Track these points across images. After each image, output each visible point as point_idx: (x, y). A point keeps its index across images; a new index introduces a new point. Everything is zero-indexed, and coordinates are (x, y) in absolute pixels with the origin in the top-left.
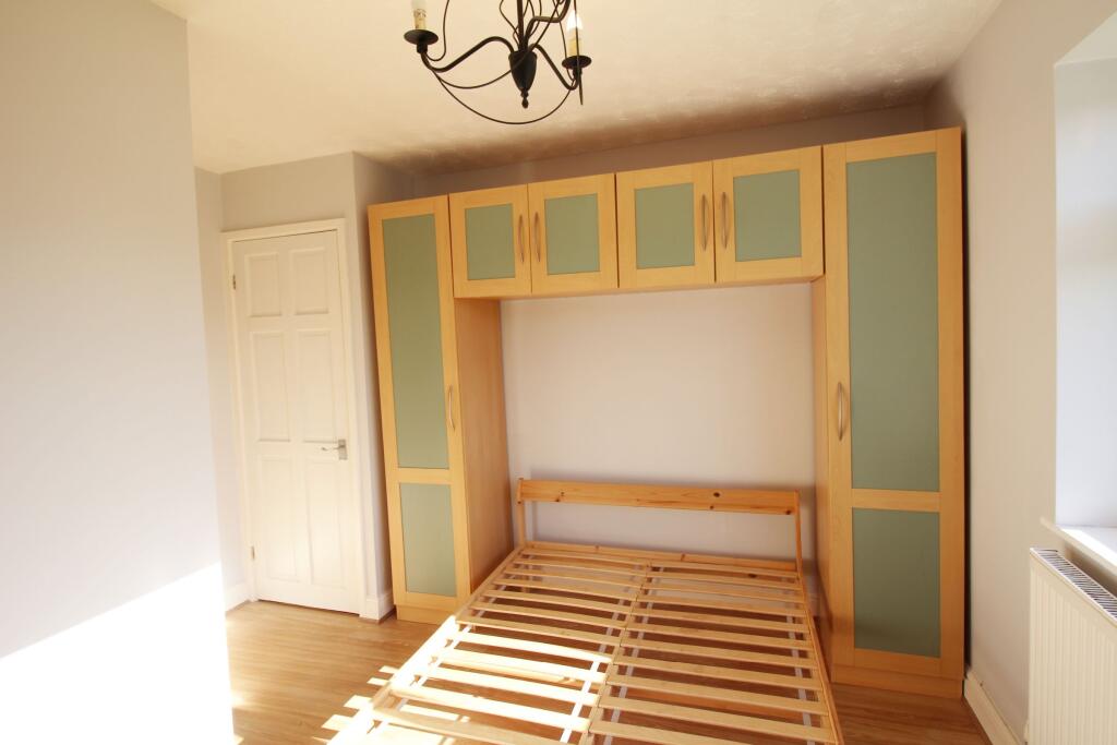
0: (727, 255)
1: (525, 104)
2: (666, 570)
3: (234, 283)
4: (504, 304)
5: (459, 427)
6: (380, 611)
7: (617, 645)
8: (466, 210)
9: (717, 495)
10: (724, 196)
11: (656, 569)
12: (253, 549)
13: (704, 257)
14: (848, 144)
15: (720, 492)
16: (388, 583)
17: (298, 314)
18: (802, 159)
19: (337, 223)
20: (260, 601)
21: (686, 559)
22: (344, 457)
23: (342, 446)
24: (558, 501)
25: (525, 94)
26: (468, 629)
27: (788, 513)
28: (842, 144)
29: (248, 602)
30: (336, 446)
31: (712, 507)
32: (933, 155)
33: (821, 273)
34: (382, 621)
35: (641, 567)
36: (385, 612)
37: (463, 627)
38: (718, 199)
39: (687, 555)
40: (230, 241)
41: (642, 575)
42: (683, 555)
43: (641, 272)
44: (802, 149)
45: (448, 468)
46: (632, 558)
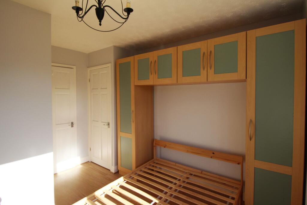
0: (211, 72)
1: (100, 25)
2: (195, 175)
3: (89, 81)
4: (155, 87)
5: (134, 122)
6: (115, 171)
7: (164, 197)
8: (138, 60)
9: (213, 153)
10: (211, 52)
11: (191, 174)
12: (90, 148)
13: (204, 73)
14: (257, 30)
15: (214, 153)
16: (117, 163)
17: (101, 89)
18: (239, 37)
19: (109, 65)
20: (92, 162)
21: (202, 173)
22: (109, 127)
23: (109, 124)
24: (165, 147)
25: (100, 22)
26: (125, 181)
27: (239, 164)
28: (255, 30)
29: (89, 162)
30: (107, 124)
31: (211, 157)
32: (293, 31)
33: (245, 78)
34: (115, 173)
35: (186, 173)
36: (116, 171)
37: (125, 180)
38: (209, 53)
39: (203, 172)
40: (89, 70)
41: (185, 176)
42: (202, 171)
43: (184, 78)
44: (239, 33)
45: (131, 134)
46: (185, 169)
